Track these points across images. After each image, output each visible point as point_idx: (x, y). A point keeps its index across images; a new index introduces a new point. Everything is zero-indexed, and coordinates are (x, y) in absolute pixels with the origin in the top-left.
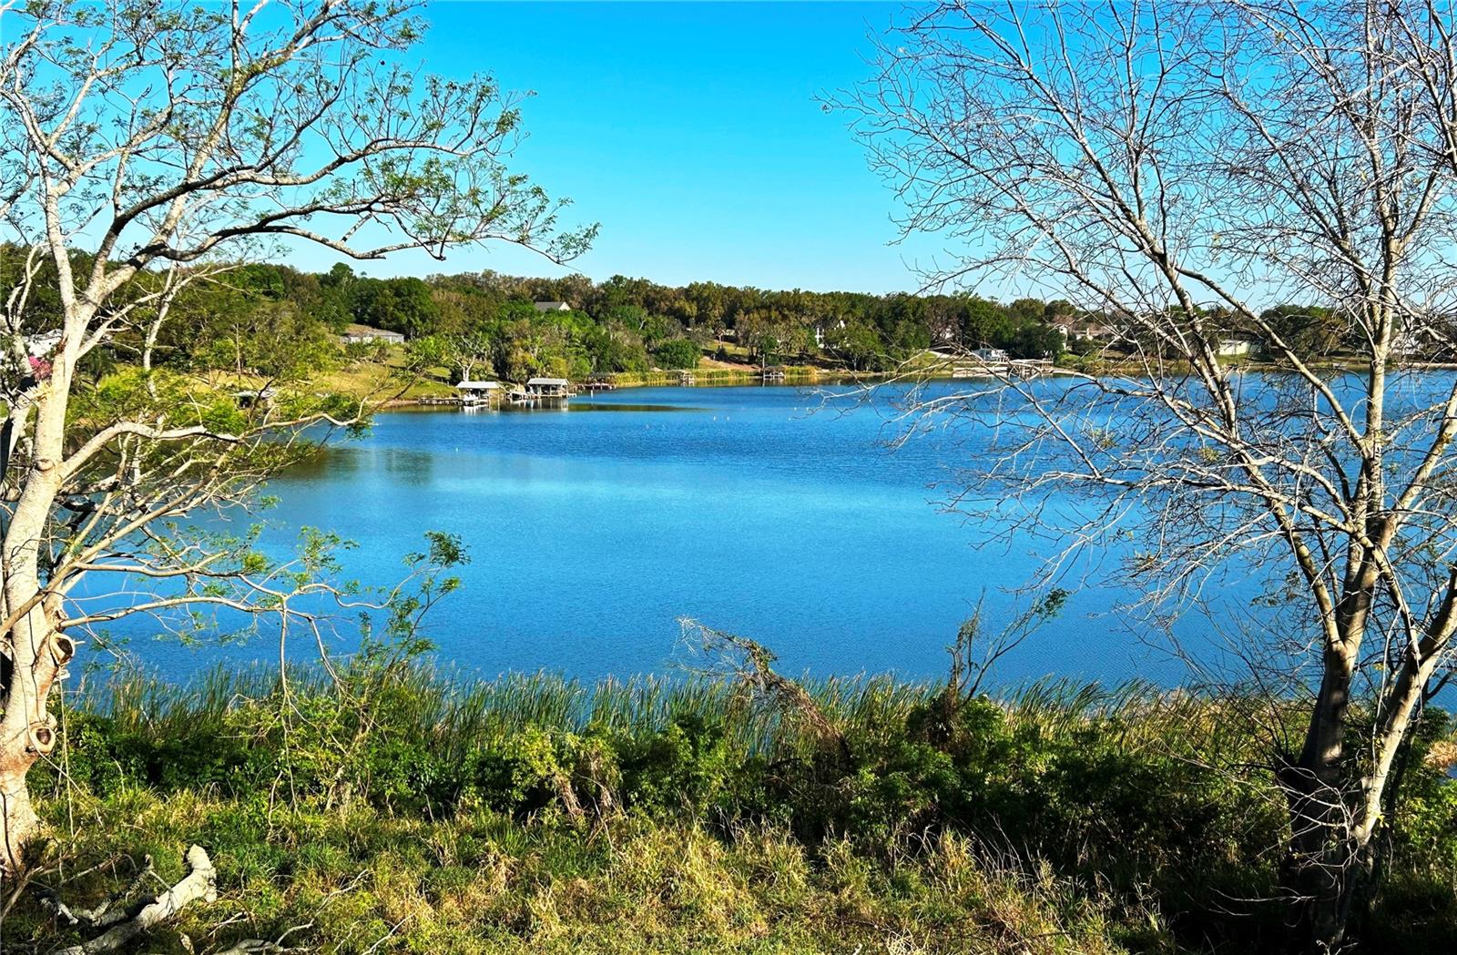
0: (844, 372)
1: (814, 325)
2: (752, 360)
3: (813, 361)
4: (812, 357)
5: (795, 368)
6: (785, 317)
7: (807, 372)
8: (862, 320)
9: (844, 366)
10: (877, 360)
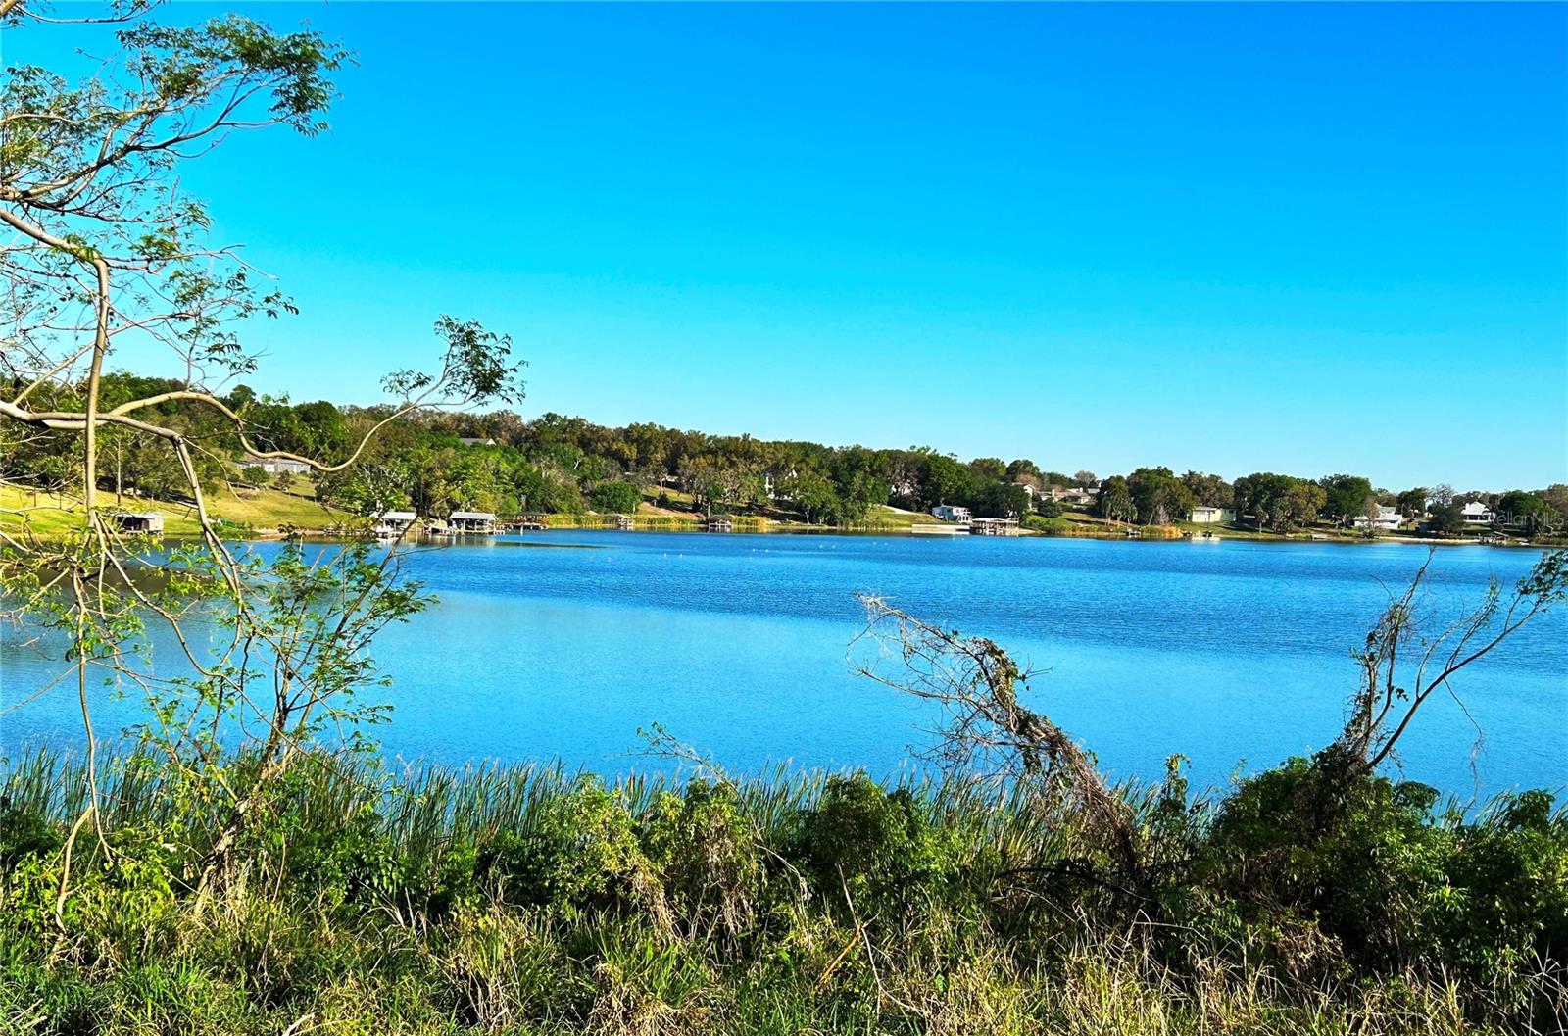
0: (794, 525)
1: (764, 472)
2: (696, 508)
3: (762, 511)
4: (761, 507)
5: (744, 518)
6: (732, 464)
7: (756, 523)
8: (816, 470)
9: (795, 518)
10: (831, 513)
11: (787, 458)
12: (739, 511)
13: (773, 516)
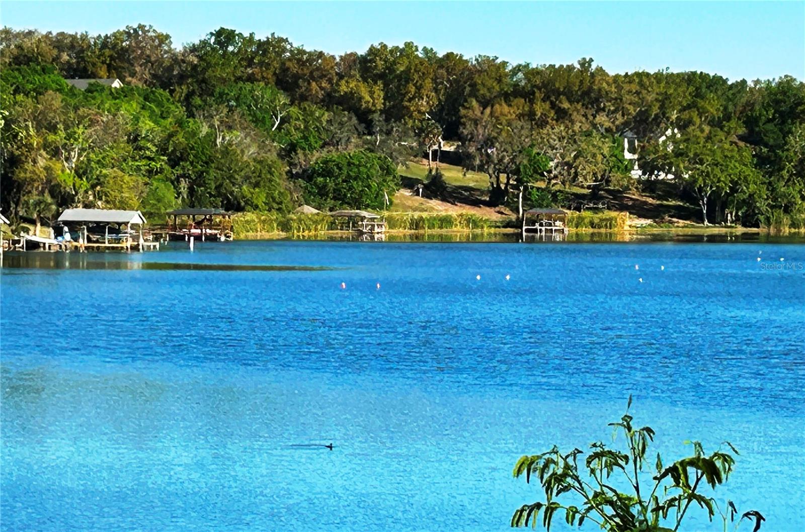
1: (621, 129)
3: (619, 202)
4: (616, 194)
6: (562, 115)
9: (681, 213)
11: (664, 101)
12: (577, 202)
13: (640, 211)
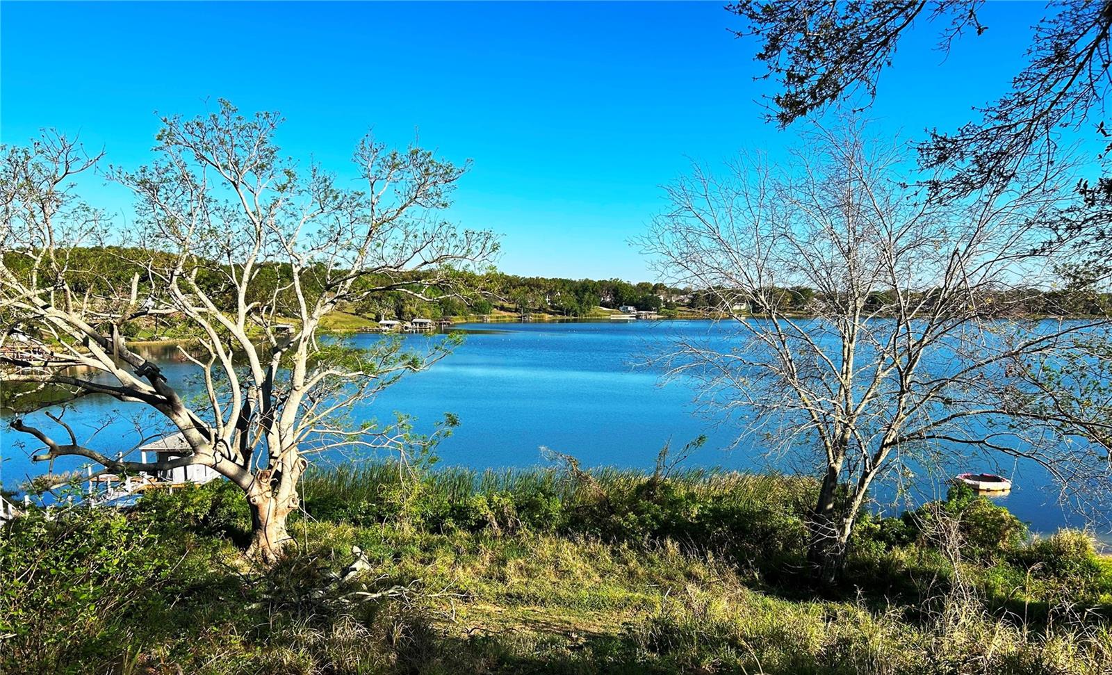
0: (559, 317)
1: (546, 294)
2: (516, 310)
3: (545, 311)
4: (544, 309)
5: (537, 314)
7: (543, 316)
8: (568, 292)
10: (575, 311)
11: (556, 287)
12: (535, 311)
13: (550, 313)
